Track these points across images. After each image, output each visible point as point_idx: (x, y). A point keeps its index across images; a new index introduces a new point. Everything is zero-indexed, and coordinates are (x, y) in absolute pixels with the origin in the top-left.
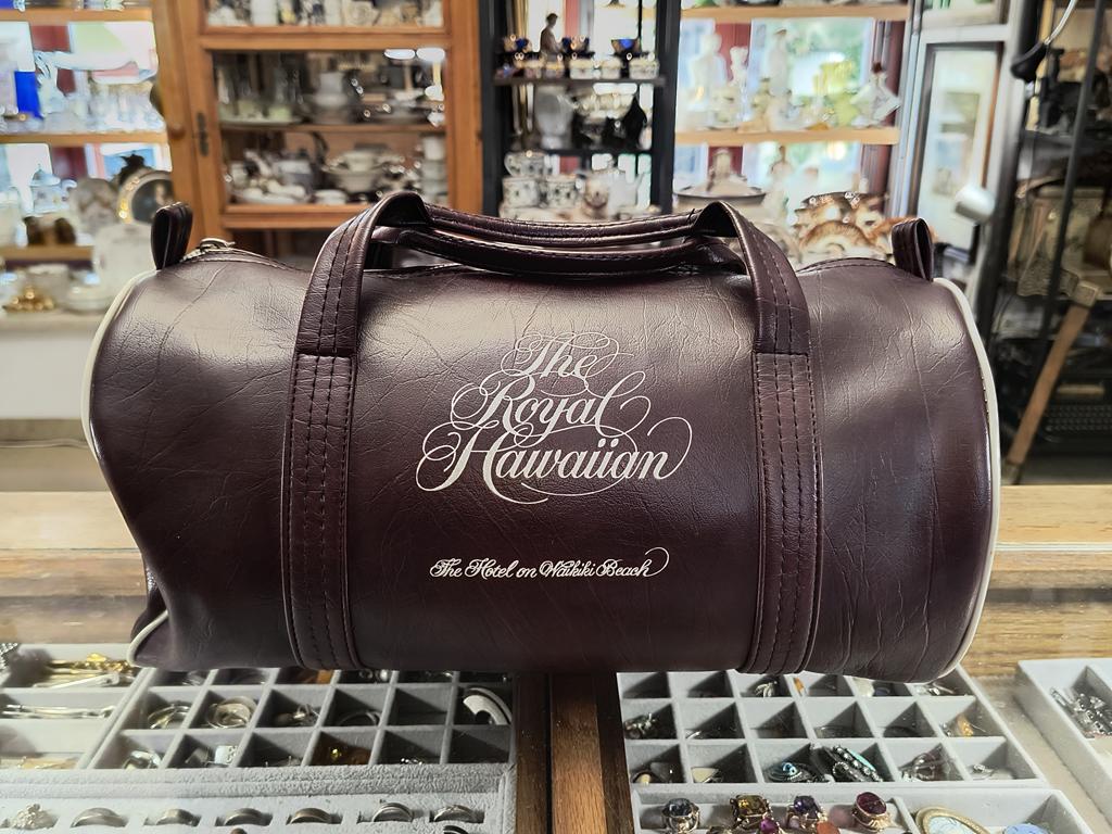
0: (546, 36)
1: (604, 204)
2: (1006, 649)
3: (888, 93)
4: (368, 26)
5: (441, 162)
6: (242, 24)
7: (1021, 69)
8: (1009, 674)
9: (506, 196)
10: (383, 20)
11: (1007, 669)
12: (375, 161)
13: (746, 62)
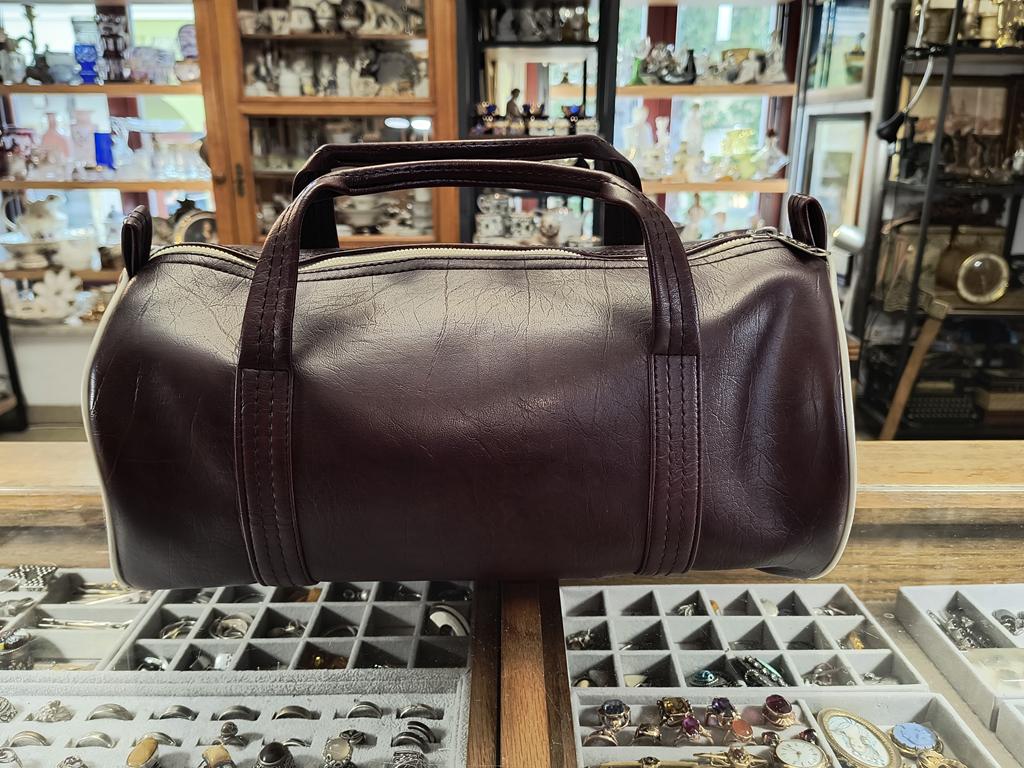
0: (511, 106)
1: (556, 235)
2: (888, 578)
3: (779, 153)
4: (372, 96)
5: (427, 203)
6: (272, 95)
7: (885, 132)
8: (891, 599)
9: (479, 228)
10: (383, 93)
11: (889, 594)
12: (375, 203)
13: (668, 129)
